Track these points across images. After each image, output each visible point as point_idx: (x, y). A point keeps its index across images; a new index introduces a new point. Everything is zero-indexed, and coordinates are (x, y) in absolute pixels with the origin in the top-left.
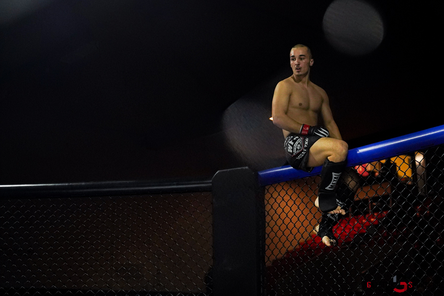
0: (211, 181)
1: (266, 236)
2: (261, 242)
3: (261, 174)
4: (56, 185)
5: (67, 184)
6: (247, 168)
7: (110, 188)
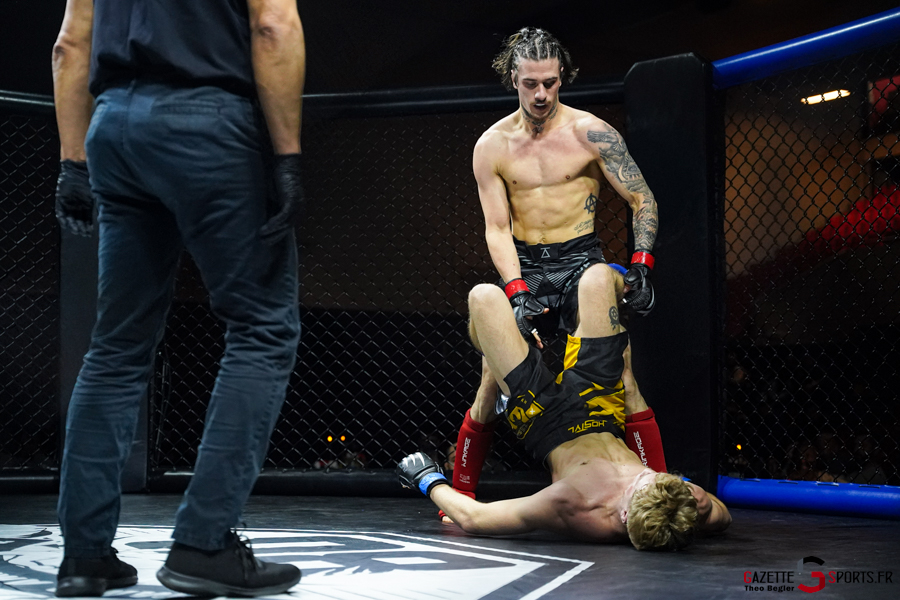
0: (622, 83)
1: (727, 184)
2: (716, 194)
3: (718, 65)
4: (342, 95)
5: (360, 94)
6: (691, 54)
7: (438, 99)
